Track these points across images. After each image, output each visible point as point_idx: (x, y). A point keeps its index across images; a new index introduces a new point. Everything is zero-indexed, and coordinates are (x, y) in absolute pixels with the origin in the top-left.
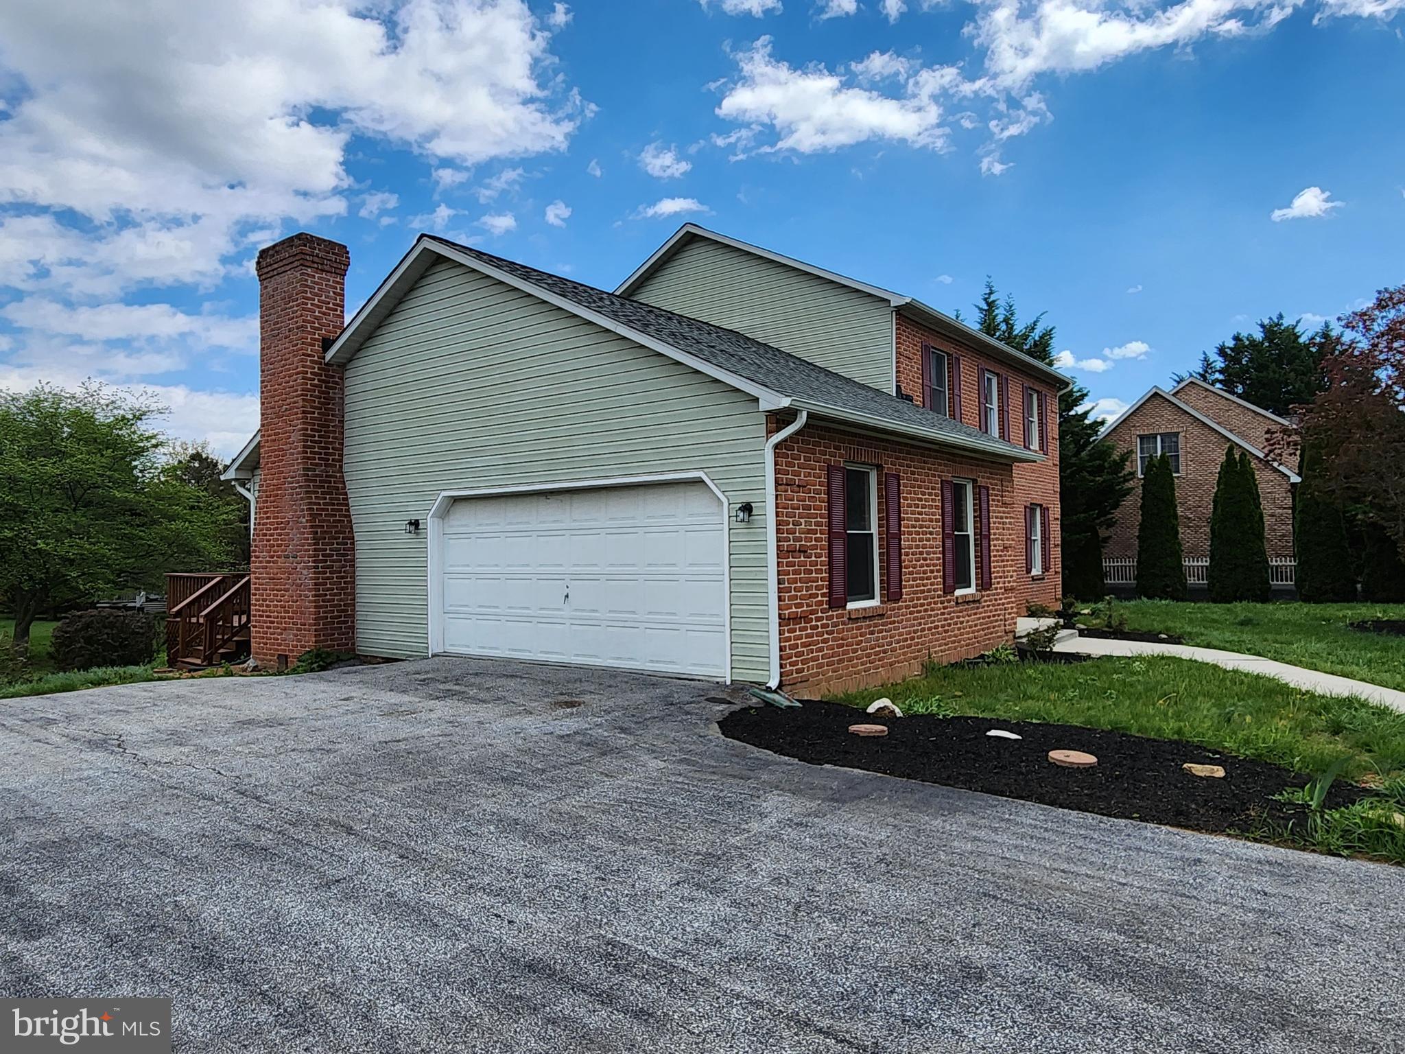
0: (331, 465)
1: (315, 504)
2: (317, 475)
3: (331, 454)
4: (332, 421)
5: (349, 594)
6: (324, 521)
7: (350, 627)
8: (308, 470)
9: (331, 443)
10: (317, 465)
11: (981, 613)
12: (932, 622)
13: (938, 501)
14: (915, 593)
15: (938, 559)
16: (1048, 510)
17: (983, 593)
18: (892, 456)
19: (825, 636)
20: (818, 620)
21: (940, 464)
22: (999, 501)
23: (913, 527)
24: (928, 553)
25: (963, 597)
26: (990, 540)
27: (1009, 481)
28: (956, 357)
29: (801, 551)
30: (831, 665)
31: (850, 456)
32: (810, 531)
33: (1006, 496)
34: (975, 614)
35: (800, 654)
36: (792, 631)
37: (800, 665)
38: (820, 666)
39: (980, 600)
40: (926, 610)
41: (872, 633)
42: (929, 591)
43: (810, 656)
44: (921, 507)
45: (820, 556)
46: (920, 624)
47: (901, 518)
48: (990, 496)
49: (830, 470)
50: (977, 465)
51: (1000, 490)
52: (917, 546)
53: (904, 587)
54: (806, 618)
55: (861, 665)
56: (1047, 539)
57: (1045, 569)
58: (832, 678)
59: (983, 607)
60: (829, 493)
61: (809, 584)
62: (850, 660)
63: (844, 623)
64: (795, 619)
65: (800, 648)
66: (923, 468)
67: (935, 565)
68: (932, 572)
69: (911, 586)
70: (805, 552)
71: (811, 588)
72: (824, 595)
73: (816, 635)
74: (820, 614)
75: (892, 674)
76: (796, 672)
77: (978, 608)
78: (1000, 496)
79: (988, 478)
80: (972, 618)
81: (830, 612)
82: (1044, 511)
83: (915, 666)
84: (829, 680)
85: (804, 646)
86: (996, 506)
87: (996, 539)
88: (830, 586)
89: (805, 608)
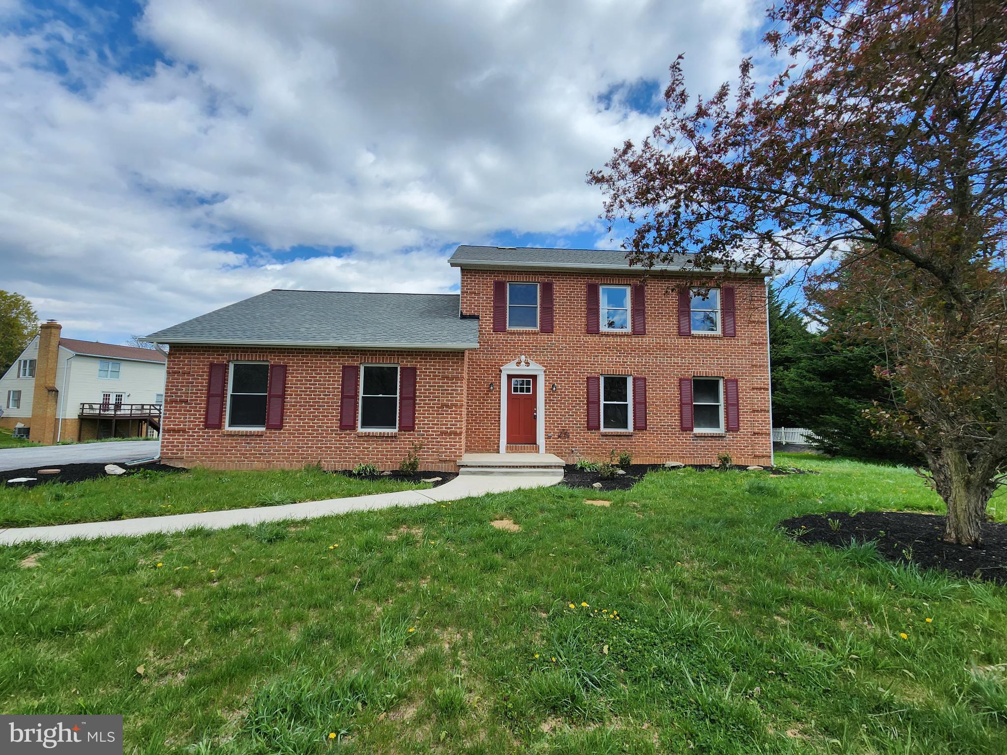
11: (399, 445)
12: (323, 444)
13: (339, 378)
14: (302, 426)
15: (335, 409)
16: (736, 381)
17: (403, 432)
18: (280, 356)
19: (201, 440)
20: (195, 432)
21: (342, 357)
22: (437, 376)
23: (303, 391)
24: (321, 406)
25: (369, 433)
26: (415, 400)
27: (455, 363)
28: (547, 283)
29: (182, 401)
30: (204, 454)
31: (233, 358)
32: (191, 393)
33: (450, 372)
34: (389, 444)
35: (175, 446)
36: (171, 436)
37: (175, 451)
38: (195, 454)
39: (395, 437)
40: (315, 437)
41: (248, 443)
42: (320, 427)
43: (185, 448)
44: (315, 381)
45: (199, 404)
46: (306, 444)
47: (285, 387)
48: (418, 373)
49: (212, 365)
50: (400, 355)
51: (440, 369)
52: (307, 402)
53: (288, 423)
54: (184, 431)
55: (235, 457)
56: (733, 405)
57: (728, 429)
58: (205, 461)
59: (403, 441)
60: (210, 376)
61: (188, 416)
62: (224, 454)
63: (220, 436)
64: (174, 430)
65: (175, 444)
66: (319, 360)
67: (330, 413)
68: (325, 416)
69: (297, 423)
70: (186, 402)
71: (190, 418)
72: (201, 422)
73: (193, 439)
74: (196, 430)
75: (269, 467)
76: (171, 453)
77: (393, 441)
78: (439, 373)
79: (419, 362)
80: (384, 447)
81: (206, 430)
82: (726, 382)
83: (296, 466)
84: (202, 461)
85: (180, 443)
86: (432, 379)
87: (429, 400)
88: (206, 418)
89: (182, 426)
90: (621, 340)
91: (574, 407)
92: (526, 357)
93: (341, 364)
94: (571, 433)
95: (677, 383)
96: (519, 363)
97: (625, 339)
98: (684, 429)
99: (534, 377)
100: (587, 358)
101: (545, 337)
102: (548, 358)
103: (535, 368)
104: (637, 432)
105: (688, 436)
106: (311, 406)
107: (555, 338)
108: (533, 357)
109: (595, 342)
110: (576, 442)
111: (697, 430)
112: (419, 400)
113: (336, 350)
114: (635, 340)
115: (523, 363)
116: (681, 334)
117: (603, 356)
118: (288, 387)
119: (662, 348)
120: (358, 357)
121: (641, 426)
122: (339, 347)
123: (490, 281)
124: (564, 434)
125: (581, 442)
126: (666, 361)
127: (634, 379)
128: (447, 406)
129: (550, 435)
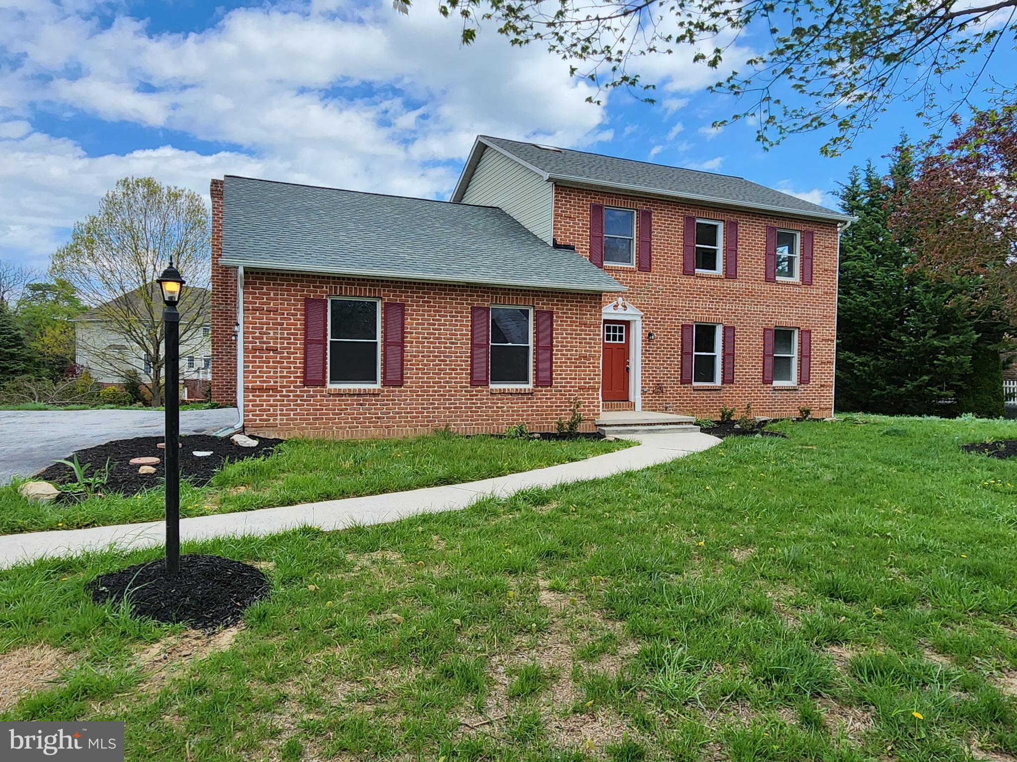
0: (229, 304)
1: (216, 325)
2: (220, 310)
3: (229, 298)
4: (229, 280)
5: (233, 374)
6: (220, 334)
7: (234, 392)
8: (215, 307)
9: (229, 292)
10: (220, 304)
11: (536, 403)
12: (451, 404)
13: (467, 322)
14: (426, 382)
15: (464, 361)
16: (810, 332)
17: (540, 388)
18: (396, 291)
19: (299, 402)
20: (291, 391)
21: (471, 296)
22: (574, 322)
23: (426, 338)
24: (447, 357)
25: (504, 390)
26: (552, 350)
27: (593, 307)
28: (645, 211)
29: (269, 350)
30: (305, 419)
31: (335, 292)
32: (281, 338)
33: (588, 319)
34: (524, 403)
35: (265, 410)
36: (258, 396)
37: (265, 417)
38: (292, 420)
39: (532, 394)
40: (441, 395)
41: (361, 405)
42: (448, 382)
43: (279, 412)
44: (439, 325)
45: (293, 353)
46: (432, 404)
47: (405, 333)
48: (555, 318)
49: (307, 301)
50: (536, 296)
51: (577, 314)
52: (431, 352)
53: (408, 378)
54: (275, 389)
55: (345, 423)
56: (806, 356)
57: (801, 382)
58: (306, 428)
59: (540, 399)
60: (306, 315)
61: (279, 370)
62: (330, 419)
63: (324, 396)
64: (261, 389)
65: (264, 407)
66: (443, 298)
67: (459, 365)
68: (453, 370)
69: (420, 378)
70: (275, 350)
71: (282, 372)
72: (298, 377)
73: (288, 401)
74: (292, 388)
75: (389, 434)
76: (260, 420)
77: (529, 399)
78: (576, 318)
79: (556, 305)
80: (518, 405)
81: (306, 388)
82: (802, 333)
83: (423, 431)
84: (303, 429)
85: (271, 406)
86: (569, 325)
87: (566, 350)
88: (305, 372)
89: (272, 383)
90: (714, 283)
91: (669, 358)
92: (623, 300)
93: (470, 304)
94: (665, 387)
95: (761, 333)
96: (616, 306)
97: (718, 283)
98: (765, 382)
99: (627, 323)
100: (682, 303)
101: (643, 276)
102: (645, 301)
103: (632, 313)
104: (725, 385)
105: (768, 388)
106: (436, 356)
107: (652, 278)
108: (631, 300)
109: (690, 284)
110: (670, 397)
111: (777, 383)
112: (557, 350)
113: (463, 286)
114: (727, 284)
115: (620, 307)
116: (767, 280)
117: (698, 301)
118: (407, 333)
119: (750, 293)
120: (488, 296)
121: (728, 379)
122: (467, 283)
123: (587, 203)
124: (659, 389)
125: (675, 397)
126: (753, 308)
127: (725, 328)
128: (585, 357)
129: (645, 390)
